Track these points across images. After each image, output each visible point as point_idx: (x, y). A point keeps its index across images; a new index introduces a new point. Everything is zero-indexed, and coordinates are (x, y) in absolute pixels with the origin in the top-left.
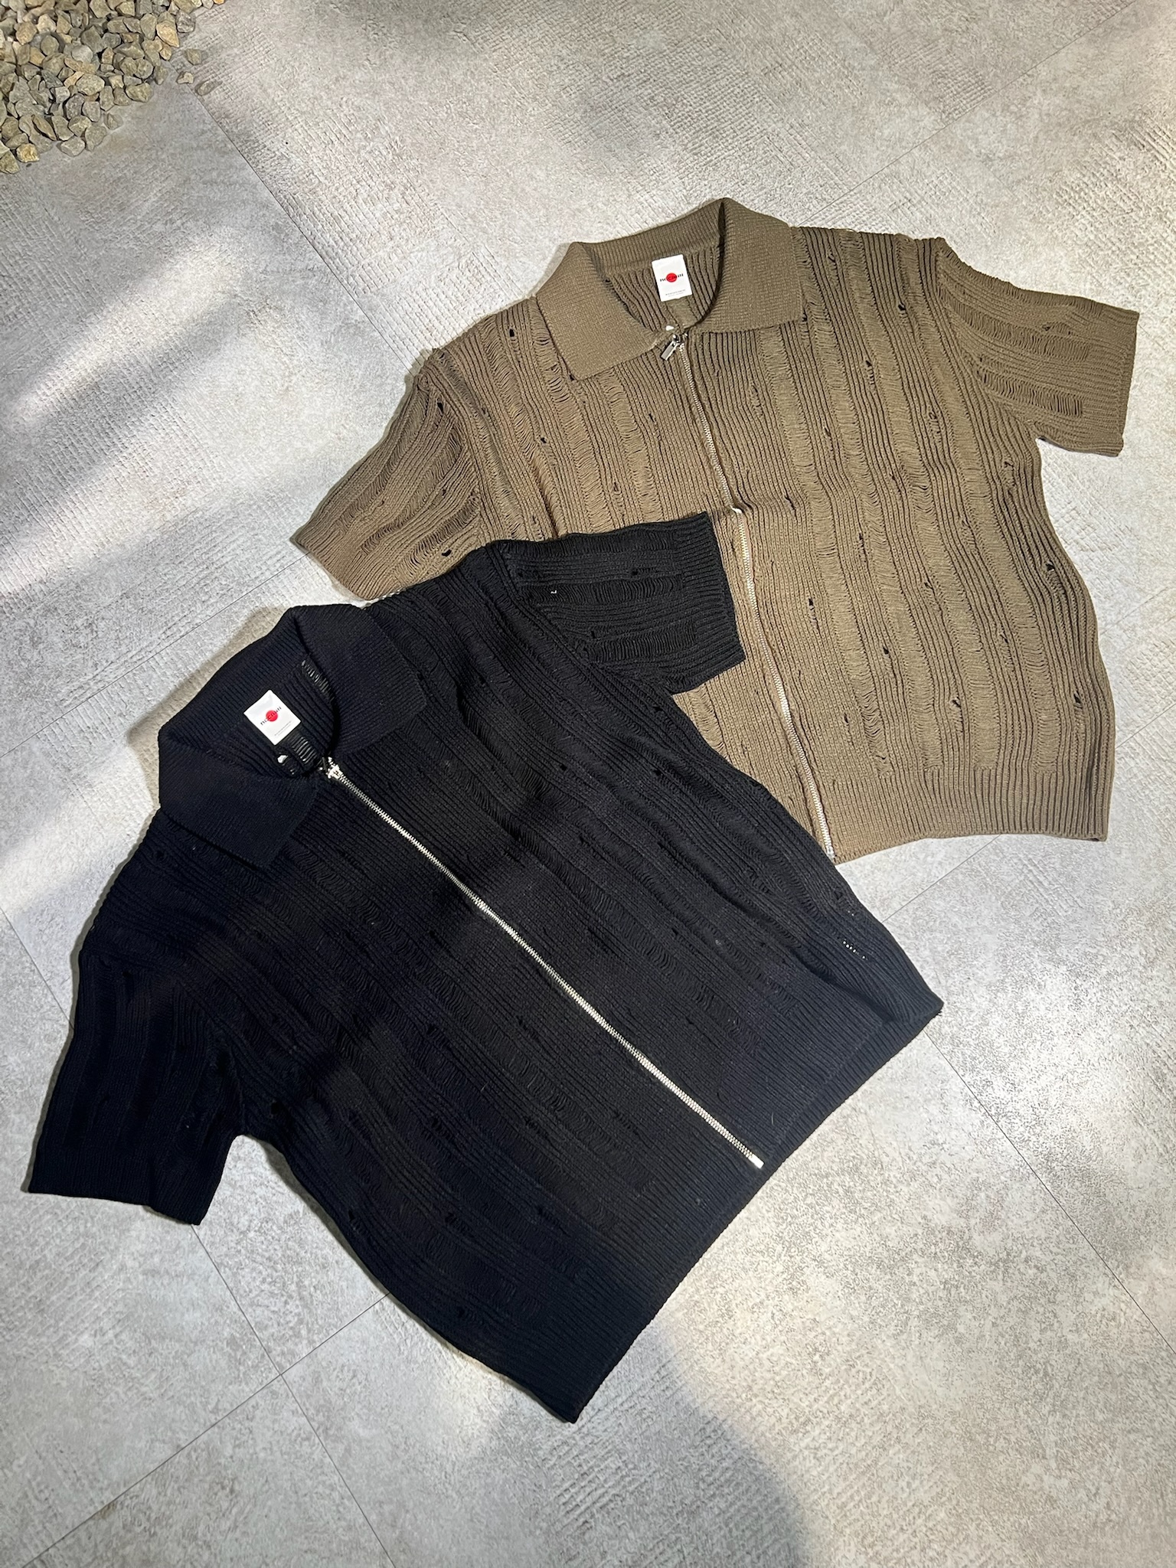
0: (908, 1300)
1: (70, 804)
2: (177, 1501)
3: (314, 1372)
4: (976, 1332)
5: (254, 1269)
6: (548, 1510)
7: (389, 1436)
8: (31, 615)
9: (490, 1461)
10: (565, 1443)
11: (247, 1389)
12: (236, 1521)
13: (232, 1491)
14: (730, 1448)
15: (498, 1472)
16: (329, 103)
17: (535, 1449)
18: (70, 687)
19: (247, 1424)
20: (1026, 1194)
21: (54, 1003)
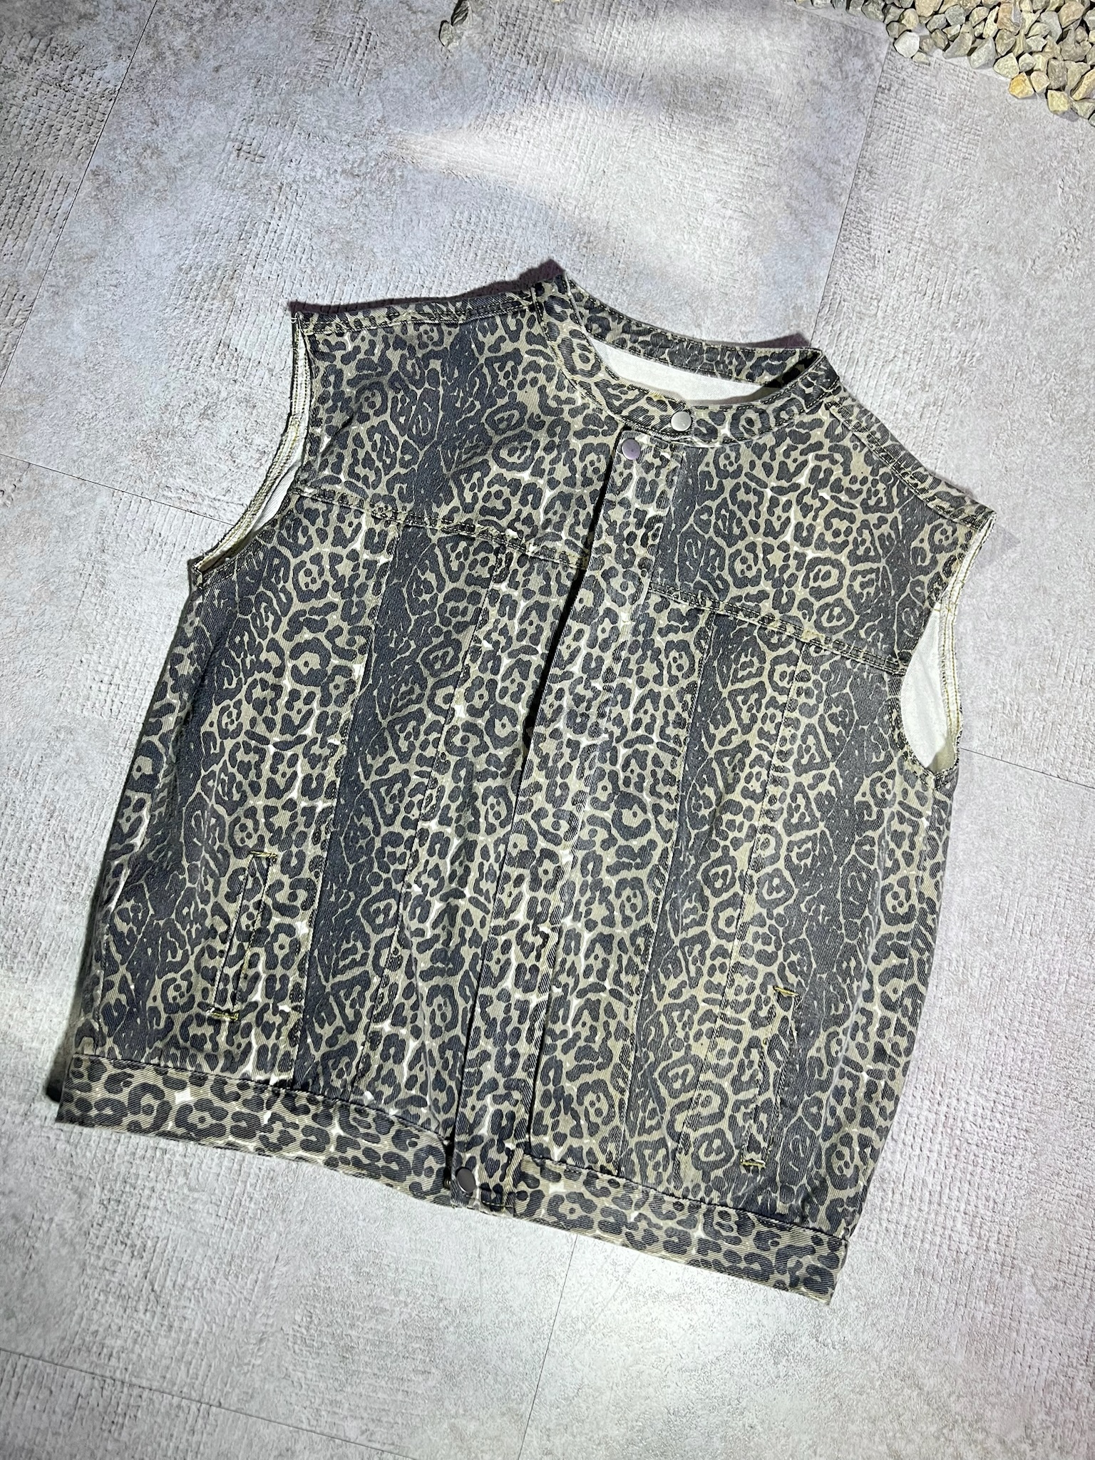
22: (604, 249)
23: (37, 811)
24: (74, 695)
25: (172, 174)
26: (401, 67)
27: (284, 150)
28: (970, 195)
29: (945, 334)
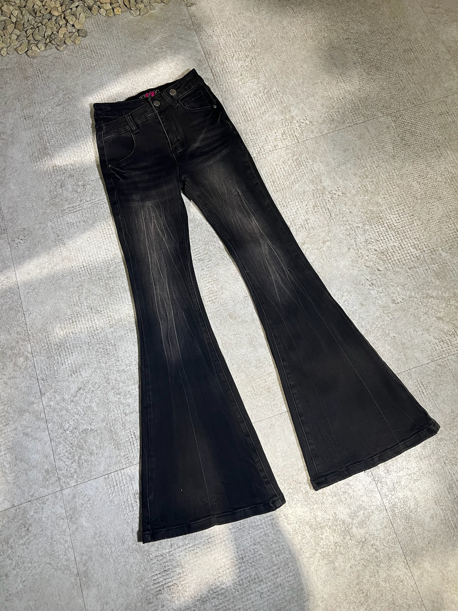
0: (318, 545)
1: (55, 249)
2: (6, 526)
3: (74, 493)
4: (343, 568)
5: (64, 446)
6: (147, 580)
7: (95, 529)
8: (64, 176)
9: (130, 552)
10: (162, 555)
11: (46, 492)
12: (25, 542)
13: (28, 529)
14: (227, 580)
15: (132, 558)
16: (234, 21)
17: (149, 554)
18: (69, 206)
19: (42, 505)
20: (380, 518)
21: (24, 321)
23: (87, 310)
24: (76, 276)
25: (12, 135)
26: (53, 72)
27: (37, 111)
29: (243, 41)
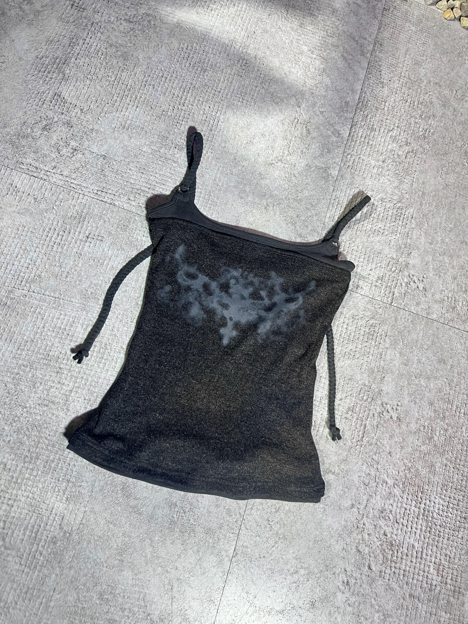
22: (254, 67)
28: (427, 59)
